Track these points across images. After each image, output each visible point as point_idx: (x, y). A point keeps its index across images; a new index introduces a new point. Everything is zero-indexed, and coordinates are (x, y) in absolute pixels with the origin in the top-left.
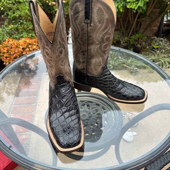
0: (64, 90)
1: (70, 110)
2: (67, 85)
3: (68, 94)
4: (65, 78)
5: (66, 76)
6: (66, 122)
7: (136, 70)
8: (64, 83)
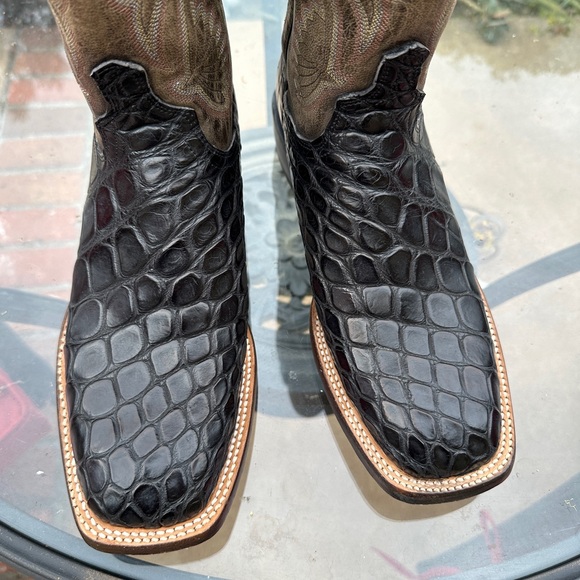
0: (153, 166)
1: (180, 300)
2: (175, 138)
3: (179, 197)
4: (161, 87)
5: (166, 78)
6: (151, 367)
7: (502, 18)
8: (157, 119)
